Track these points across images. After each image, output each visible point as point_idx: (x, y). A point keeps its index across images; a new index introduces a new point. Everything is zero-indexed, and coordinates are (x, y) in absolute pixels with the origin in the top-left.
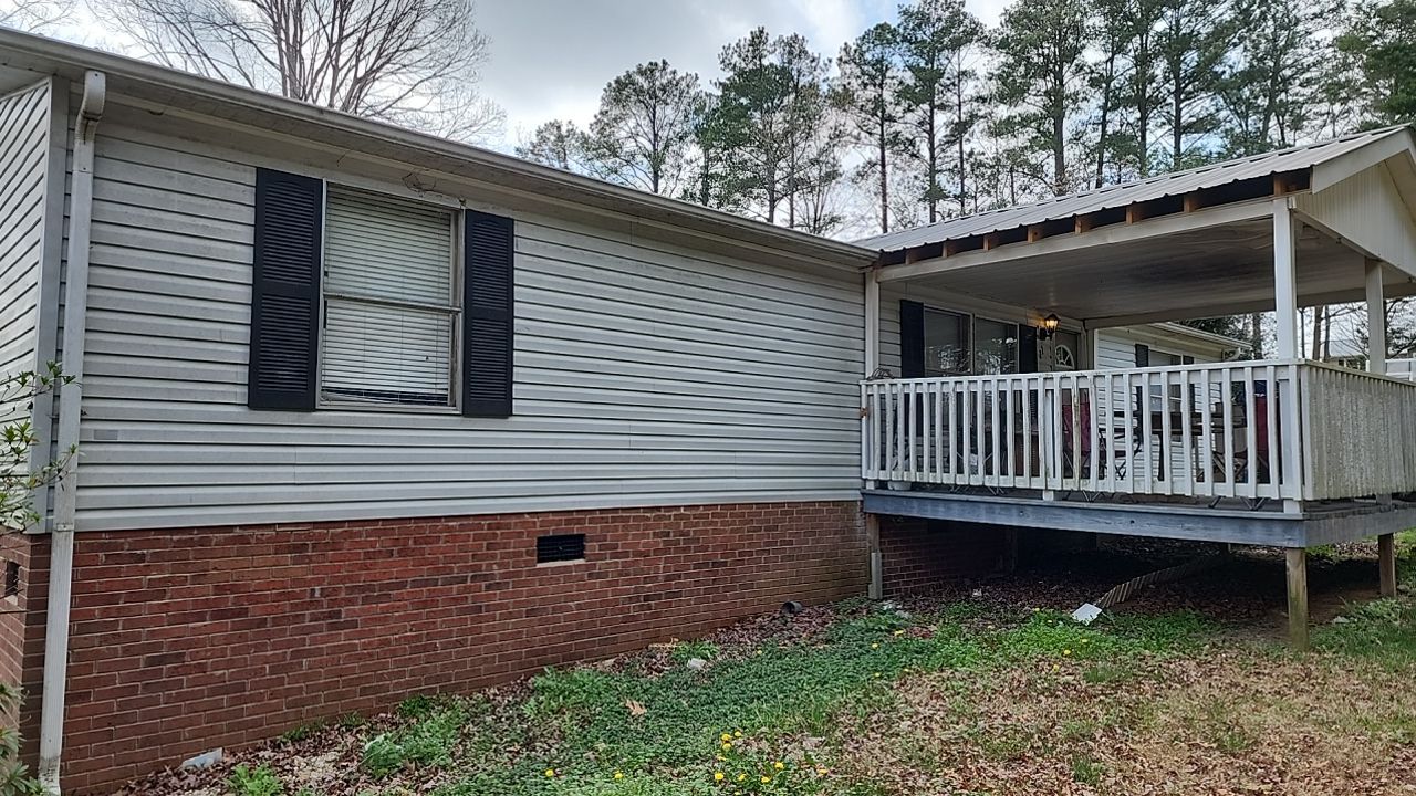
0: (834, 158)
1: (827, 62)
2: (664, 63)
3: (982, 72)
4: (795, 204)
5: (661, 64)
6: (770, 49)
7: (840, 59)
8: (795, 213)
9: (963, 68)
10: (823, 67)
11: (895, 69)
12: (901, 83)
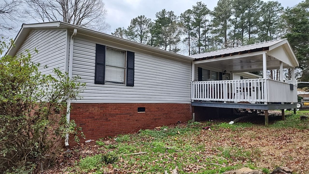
0: (179, 37)
2: (144, 16)
3: (210, 20)
4: (171, 46)
6: (166, 14)
7: (180, 16)
8: (171, 48)
9: (206, 19)
10: (177, 18)
11: (192, 19)
12: (193, 22)
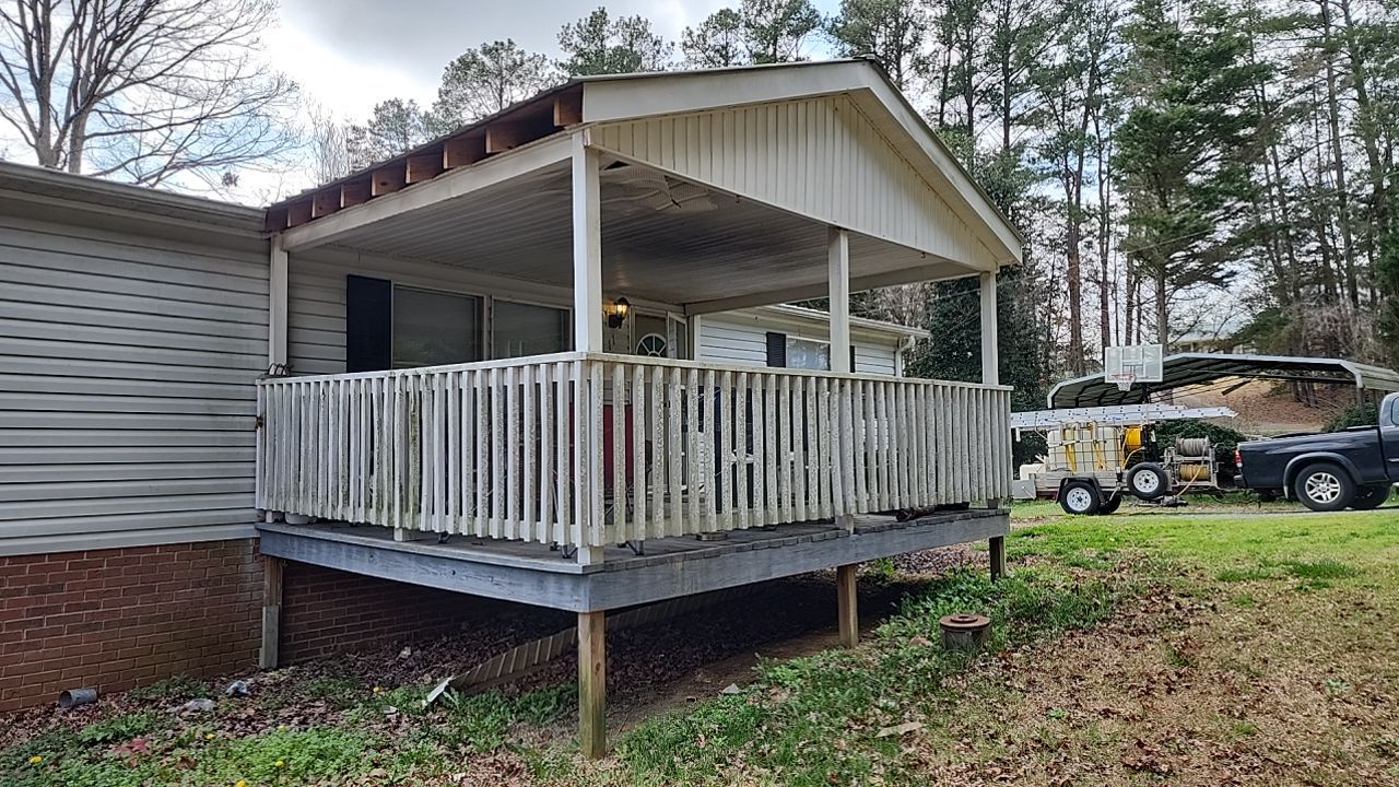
1: (670, 45)
2: (510, 42)
5: (506, 43)
6: (613, 30)
7: (685, 44)
10: (666, 50)
